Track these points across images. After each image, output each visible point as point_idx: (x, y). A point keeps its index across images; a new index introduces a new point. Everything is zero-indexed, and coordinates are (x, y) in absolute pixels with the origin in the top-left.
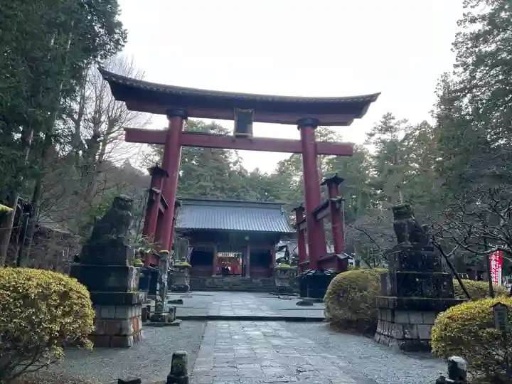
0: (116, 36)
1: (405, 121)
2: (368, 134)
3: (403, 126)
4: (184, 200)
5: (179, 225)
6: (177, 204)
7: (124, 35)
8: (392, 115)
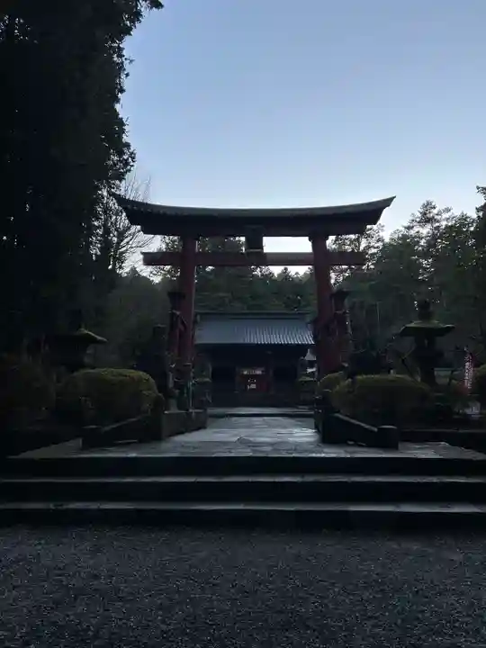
0: (125, 157)
1: (448, 210)
2: (406, 228)
3: (445, 215)
4: (201, 314)
5: (198, 341)
6: (195, 322)
7: (132, 155)
8: (433, 204)
